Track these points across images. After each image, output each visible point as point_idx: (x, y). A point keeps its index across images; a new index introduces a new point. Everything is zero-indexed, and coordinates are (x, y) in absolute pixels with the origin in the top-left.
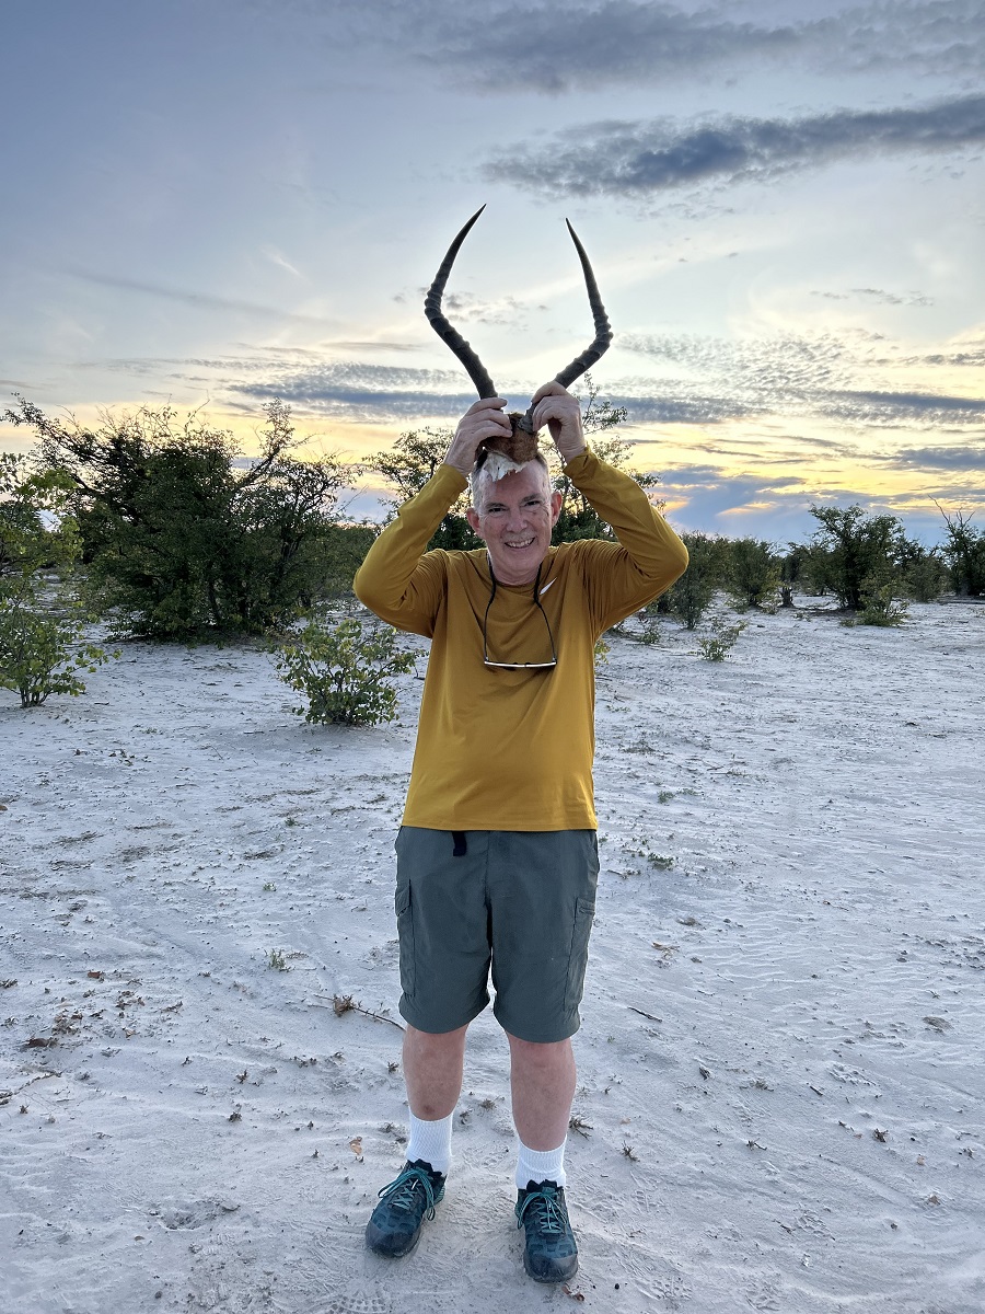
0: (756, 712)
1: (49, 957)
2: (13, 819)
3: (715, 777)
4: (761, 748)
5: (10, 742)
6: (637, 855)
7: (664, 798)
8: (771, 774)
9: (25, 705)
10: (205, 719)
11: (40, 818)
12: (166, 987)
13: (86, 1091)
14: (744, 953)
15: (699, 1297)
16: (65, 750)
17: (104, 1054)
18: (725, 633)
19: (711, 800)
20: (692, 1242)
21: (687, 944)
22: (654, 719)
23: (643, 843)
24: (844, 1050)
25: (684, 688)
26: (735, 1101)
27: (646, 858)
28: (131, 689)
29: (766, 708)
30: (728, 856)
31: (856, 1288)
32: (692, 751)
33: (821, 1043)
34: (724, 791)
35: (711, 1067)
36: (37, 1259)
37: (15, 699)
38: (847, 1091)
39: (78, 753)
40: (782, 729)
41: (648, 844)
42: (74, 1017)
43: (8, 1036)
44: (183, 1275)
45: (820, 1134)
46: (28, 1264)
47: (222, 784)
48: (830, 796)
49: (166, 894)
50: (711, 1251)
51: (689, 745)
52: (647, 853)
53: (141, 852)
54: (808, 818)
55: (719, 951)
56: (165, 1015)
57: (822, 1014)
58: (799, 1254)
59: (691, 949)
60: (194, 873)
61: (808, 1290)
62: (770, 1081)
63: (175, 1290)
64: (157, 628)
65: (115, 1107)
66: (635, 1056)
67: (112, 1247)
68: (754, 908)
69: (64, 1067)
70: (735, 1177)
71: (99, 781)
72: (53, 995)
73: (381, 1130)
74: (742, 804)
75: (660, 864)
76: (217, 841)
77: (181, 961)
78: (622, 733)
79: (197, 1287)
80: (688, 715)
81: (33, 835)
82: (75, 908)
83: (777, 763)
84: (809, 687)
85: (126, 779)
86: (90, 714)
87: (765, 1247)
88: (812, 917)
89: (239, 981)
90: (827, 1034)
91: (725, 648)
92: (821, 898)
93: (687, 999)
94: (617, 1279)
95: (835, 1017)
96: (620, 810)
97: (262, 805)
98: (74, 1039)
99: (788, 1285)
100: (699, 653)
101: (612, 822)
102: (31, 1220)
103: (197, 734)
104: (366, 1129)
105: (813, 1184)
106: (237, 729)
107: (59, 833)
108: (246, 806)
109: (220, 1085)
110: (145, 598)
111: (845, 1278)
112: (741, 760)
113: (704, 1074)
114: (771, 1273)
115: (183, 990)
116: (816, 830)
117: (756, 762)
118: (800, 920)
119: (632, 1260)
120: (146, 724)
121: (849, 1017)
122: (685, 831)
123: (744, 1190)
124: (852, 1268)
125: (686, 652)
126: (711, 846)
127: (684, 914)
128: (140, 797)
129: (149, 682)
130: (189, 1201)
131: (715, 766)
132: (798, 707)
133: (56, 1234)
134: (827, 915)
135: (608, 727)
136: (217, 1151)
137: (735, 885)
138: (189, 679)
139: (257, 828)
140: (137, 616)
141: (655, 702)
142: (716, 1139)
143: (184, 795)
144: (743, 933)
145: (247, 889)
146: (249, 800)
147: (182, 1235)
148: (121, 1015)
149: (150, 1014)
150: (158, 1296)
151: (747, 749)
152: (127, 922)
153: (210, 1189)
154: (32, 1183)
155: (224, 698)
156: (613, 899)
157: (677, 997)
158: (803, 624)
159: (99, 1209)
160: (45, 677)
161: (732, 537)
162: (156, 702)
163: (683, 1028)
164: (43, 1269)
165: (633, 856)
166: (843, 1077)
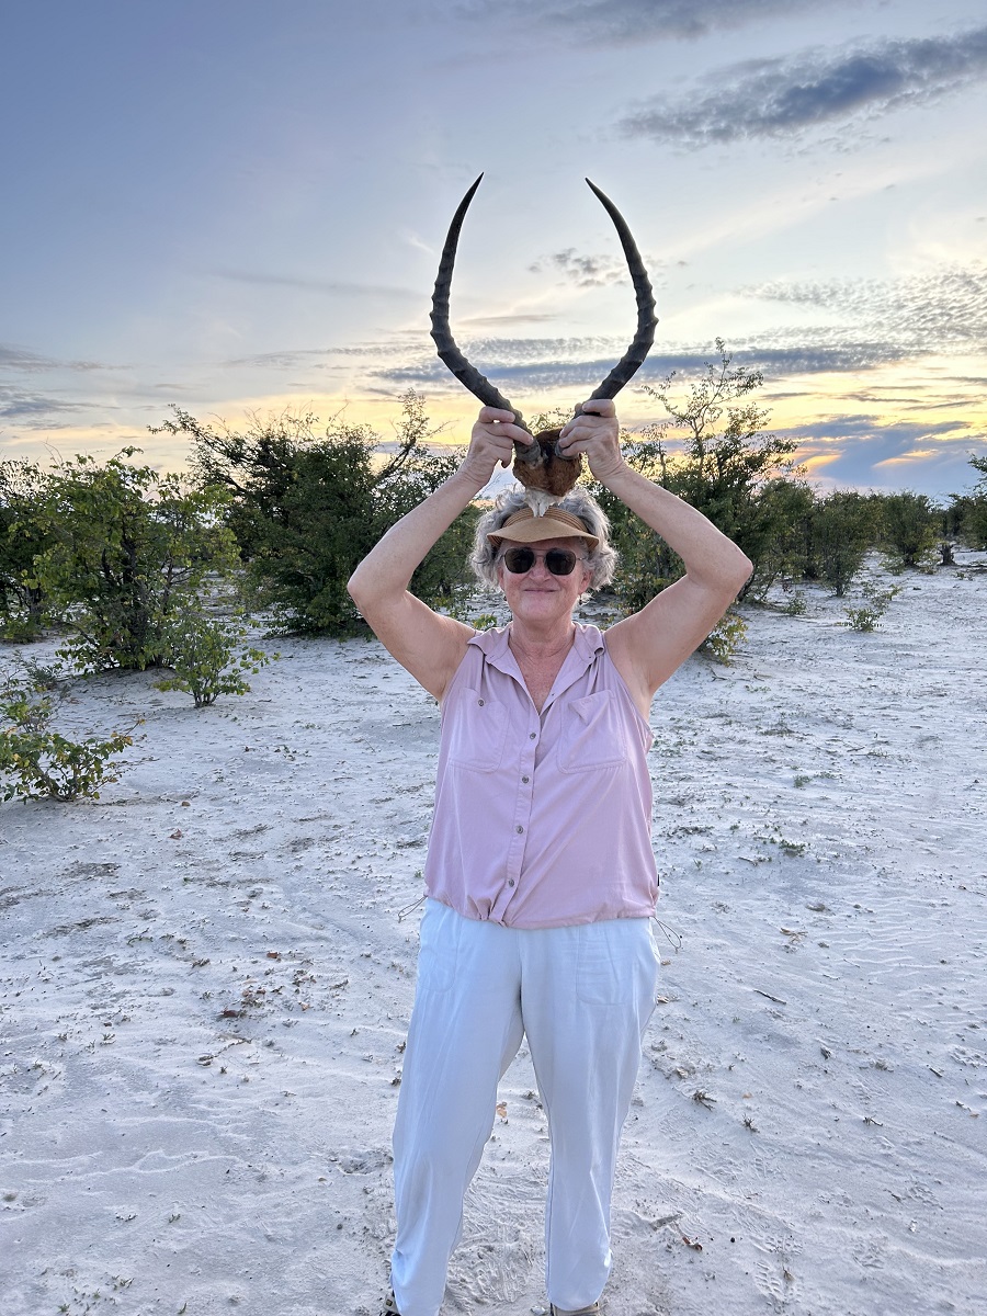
0: (904, 687)
1: (234, 939)
2: (196, 814)
3: (854, 758)
4: (907, 726)
5: (188, 741)
6: (768, 841)
7: (799, 783)
8: (915, 754)
9: (198, 706)
10: (357, 712)
11: (218, 813)
12: (334, 967)
13: (271, 1056)
14: (872, 938)
15: (808, 1253)
16: (235, 748)
17: (285, 1025)
18: (877, 599)
19: (849, 782)
20: (806, 1206)
21: (815, 929)
22: (794, 698)
23: (776, 830)
24: (968, 1035)
25: (830, 662)
26: (854, 1080)
27: (778, 845)
28: (292, 684)
29: (918, 680)
30: (863, 841)
31: (960, 1253)
32: (832, 731)
33: (944, 1027)
34: (865, 772)
35: (832, 1048)
36: (242, 1194)
37: (189, 700)
38: (967, 1073)
39: (247, 750)
40: (931, 704)
41: (781, 830)
42: (258, 992)
43: (206, 1007)
44: (359, 1212)
45: (937, 1113)
46: (235, 1198)
47: (375, 776)
48: (976, 776)
49: (330, 882)
50: (823, 1214)
51: (830, 725)
52: (778, 839)
53: (306, 843)
54: (952, 799)
55: (848, 937)
56: (334, 992)
57: (947, 1000)
58: (907, 1220)
59: (819, 934)
60: (353, 862)
61: (910, 1251)
62: (890, 1062)
63: (354, 1223)
64: (311, 623)
65: (297, 1070)
66: (757, 1036)
67: (301, 1186)
68: (886, 894)
69: (253, 1035)
70: (849, 1149)
71: (266, 775)
72: (239, 973)
73: (524, 1097)
74: (880, 786)
75: (791, 851)
76: (372, 831)
77: (346, 943)
78: (761, 714)
79: (370, 1222)
80: (830, 693)
81: (214, 828)
82: (253, 896)
83: (922, 742)
84: (965, 655)
85: (291, 774)
86: (256, 712)
87: (874, 1213)
88: (945, 902)
89: (396, 961)
90: (951, 1018)
91: (875, 617)
92: (958, 883)
93: (812, 983)
94: (733, 1234)
95: (962, 1002)
96: (754, 796)
97: (411, 796)
98: (260, 1011)
99: (894, 1247)
100: (846, 624)
101: (745, 809)
102: (234, 1161)
103: (351, 728)
104: (510, 1096)
105: (925, 1158)
106: (387, 722)
107: (235, 826)
108: (397, 797)
109: (383, 1054)
110: (298, 596)
111: (949, 1243)
112: (884, 740)
113: (825, 1054)
114: (879, 1236)
115: (348, 970)
116: (958, 812)
117: (900, 741)
118: (933, 905)
119: (748, 1218)
120: (307, 719)
121: (976, 1002)
122: (818, 816)
123: (859, 1162)
124: (957, 1234)
125: (833, 622)
126: (846, 831)
127: (814, 900)
128: (303, 791)
129: (306, 677)
130: (361, 1151)
131: (857, 747)
132: (949, 679)
133: (256, 1174)
134: (962, 901)
135: (746, 708)
136: (383, 1110)
137: (868, 870)
138: (341, 672)
139: (408, 818)
140: (290, 613)
141: (796, 679)
142: (834, 1114)
143: (341, 788)
144: (873, 919)
145: (401, 877)
146: (399, 791)
147: (357, 1179)
148: (297, 991)
149: (321, 990)
150: (340, 1227)
151: (891, 727)
152: (298, 908)
153: (378, 1142)
154: (235, 1130)
155: (373, 691)
156: (743, 886)
157: (803, 981)
158: (965, 584)
159: (289, 1155)
160: (215, 679)
161: (887, 491)
162: (313, 697)
163: (807, 1010)
164: (248, 1202)
165: (765, 843)
166: (964, 1060)
